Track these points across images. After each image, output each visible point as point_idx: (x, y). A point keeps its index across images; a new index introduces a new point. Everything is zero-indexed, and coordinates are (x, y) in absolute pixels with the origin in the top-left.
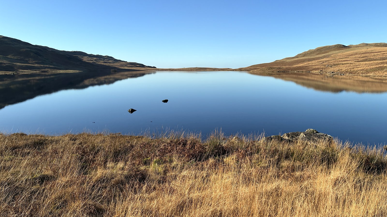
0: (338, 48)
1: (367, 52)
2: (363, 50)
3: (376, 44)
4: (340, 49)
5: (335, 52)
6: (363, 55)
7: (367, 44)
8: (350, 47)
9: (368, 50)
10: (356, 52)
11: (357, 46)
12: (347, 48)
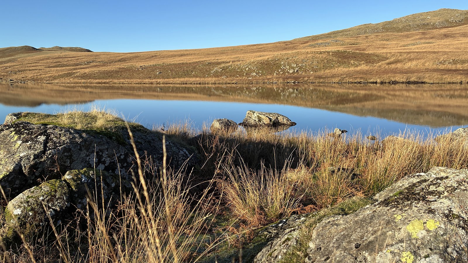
0: (26, 51)
1: (59, 56)
2: (56, 54)
3: (71, 48)
4: (30, 51)
5: (23, 55)
6: (55, 61)
7: (61, 48)
8: (41, 50)
9: (62, 54)
10: (48, 56)
11: (49, 50)
12: (38, 51)
